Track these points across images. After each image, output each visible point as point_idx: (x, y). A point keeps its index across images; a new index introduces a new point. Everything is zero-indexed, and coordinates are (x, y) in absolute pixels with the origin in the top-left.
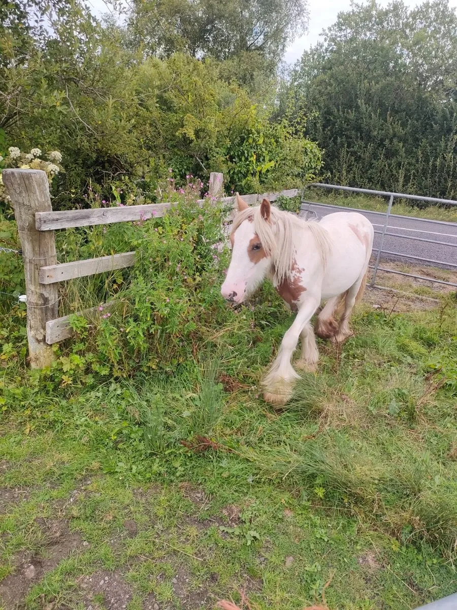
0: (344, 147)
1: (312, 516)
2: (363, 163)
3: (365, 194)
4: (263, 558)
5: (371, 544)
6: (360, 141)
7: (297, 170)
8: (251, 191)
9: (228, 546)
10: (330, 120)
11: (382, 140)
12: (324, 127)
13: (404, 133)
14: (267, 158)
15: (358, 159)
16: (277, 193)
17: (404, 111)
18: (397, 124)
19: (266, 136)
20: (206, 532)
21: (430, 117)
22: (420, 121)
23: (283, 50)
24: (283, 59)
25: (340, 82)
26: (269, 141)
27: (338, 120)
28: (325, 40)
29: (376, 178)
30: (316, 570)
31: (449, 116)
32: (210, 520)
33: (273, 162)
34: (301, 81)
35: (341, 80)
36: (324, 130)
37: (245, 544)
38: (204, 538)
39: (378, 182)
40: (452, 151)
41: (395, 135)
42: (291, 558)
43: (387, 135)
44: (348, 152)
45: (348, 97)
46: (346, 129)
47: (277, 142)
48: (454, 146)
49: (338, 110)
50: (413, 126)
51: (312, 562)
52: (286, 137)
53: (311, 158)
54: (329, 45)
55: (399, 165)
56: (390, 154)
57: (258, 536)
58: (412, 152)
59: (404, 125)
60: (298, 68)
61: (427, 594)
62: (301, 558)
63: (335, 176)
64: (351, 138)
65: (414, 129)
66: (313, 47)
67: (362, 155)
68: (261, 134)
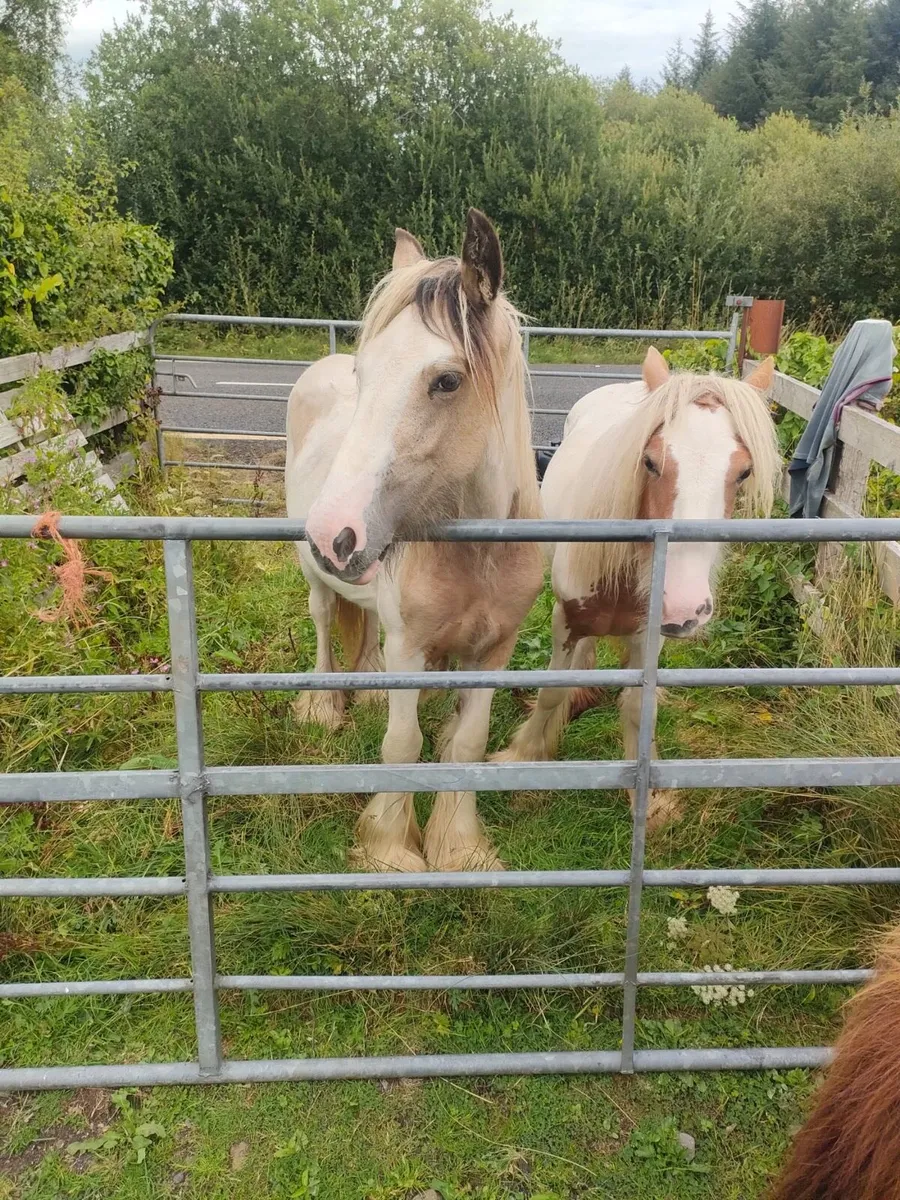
0: (233, 234)
1: (273, 1033)
2: (279, 265)
3: (297, 327)
4: (180, 1175)
5: (399, 1041)
6: (262, 221)
7: (118, 290)
8: (19, 347)
9: (93, 1185)
10: (190, 181)
11: (304, 216)
12: (183, 195)
13: (339, 198)
14: (45, 269)
15: (267, 257)
16: (88, 345)
17: (332, 155)
18: (324, 182)
19: (28, 218)
20: (33, 1174)
21: (380, 164)
22: (365, 175)
23: (56, 31)
24: (61, 50)
25: (192, 101)
26: (39, 230)
27: (208, 179)
28: (143, 9)
29: (309, 293)
30: (298, 1149)
31: (413, 161)
32: (42, 1142)
33: (58, 276)
34: (109, 98)
35: (192, 94)
36: (183, 200)
37: (133, 1163)
38: (31, 1192)
39: (316, 303)
40: (432, 230)
41: (325, 204)
42: (243, 1146)
43: (310, 206)
44: (245, 245)
45: (217, 132)
46: (227, 197)
47: (61, 230)
48: (432, 220)
49: (204, 159)
50: (354, 184)
51: (288, 1135)
52: (80, 219)
53: (148, 261)
54: (154, 21)
55: (347, 264)
56: (327, 244)
57: (160, 1131)
58: (364, 237)
59: (337, 183)
60: (96, 71)
61: (514, 1094)
62: (264, 1136)
63: (229, 296)
64: (243, 215)
65: (358, 191)
66: (121, 26)
67: (272, 248)
68: (16, 215)
